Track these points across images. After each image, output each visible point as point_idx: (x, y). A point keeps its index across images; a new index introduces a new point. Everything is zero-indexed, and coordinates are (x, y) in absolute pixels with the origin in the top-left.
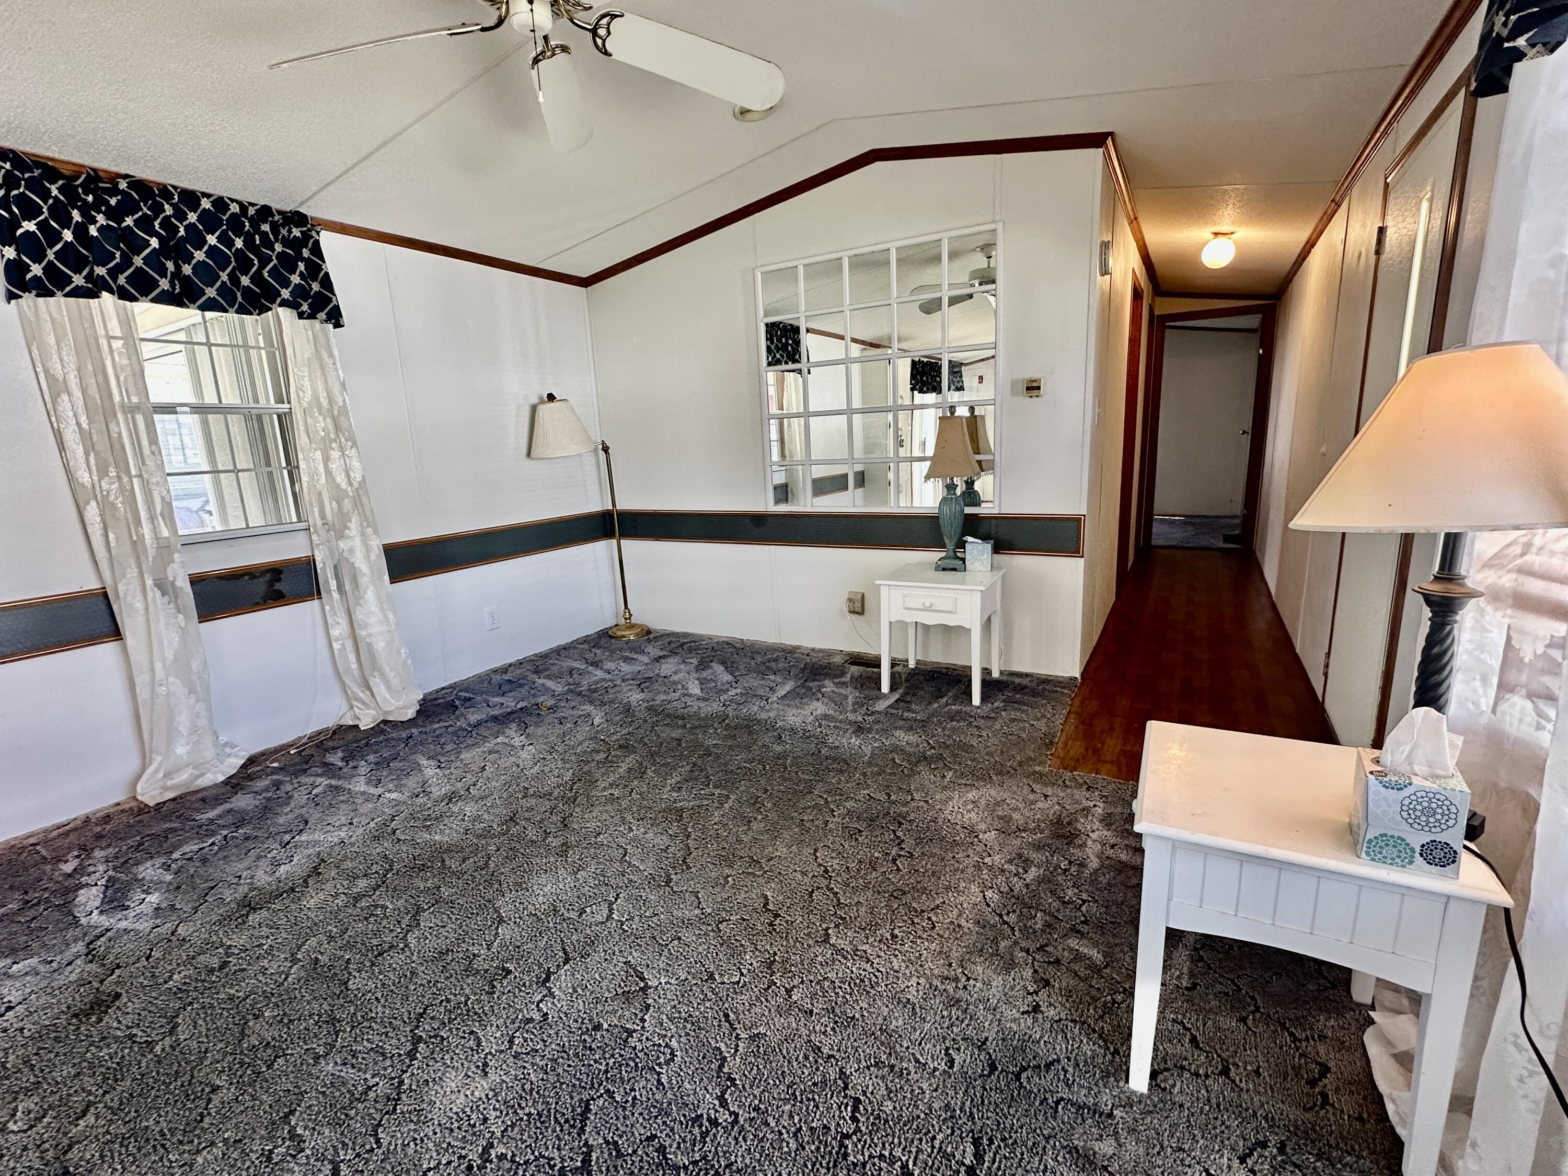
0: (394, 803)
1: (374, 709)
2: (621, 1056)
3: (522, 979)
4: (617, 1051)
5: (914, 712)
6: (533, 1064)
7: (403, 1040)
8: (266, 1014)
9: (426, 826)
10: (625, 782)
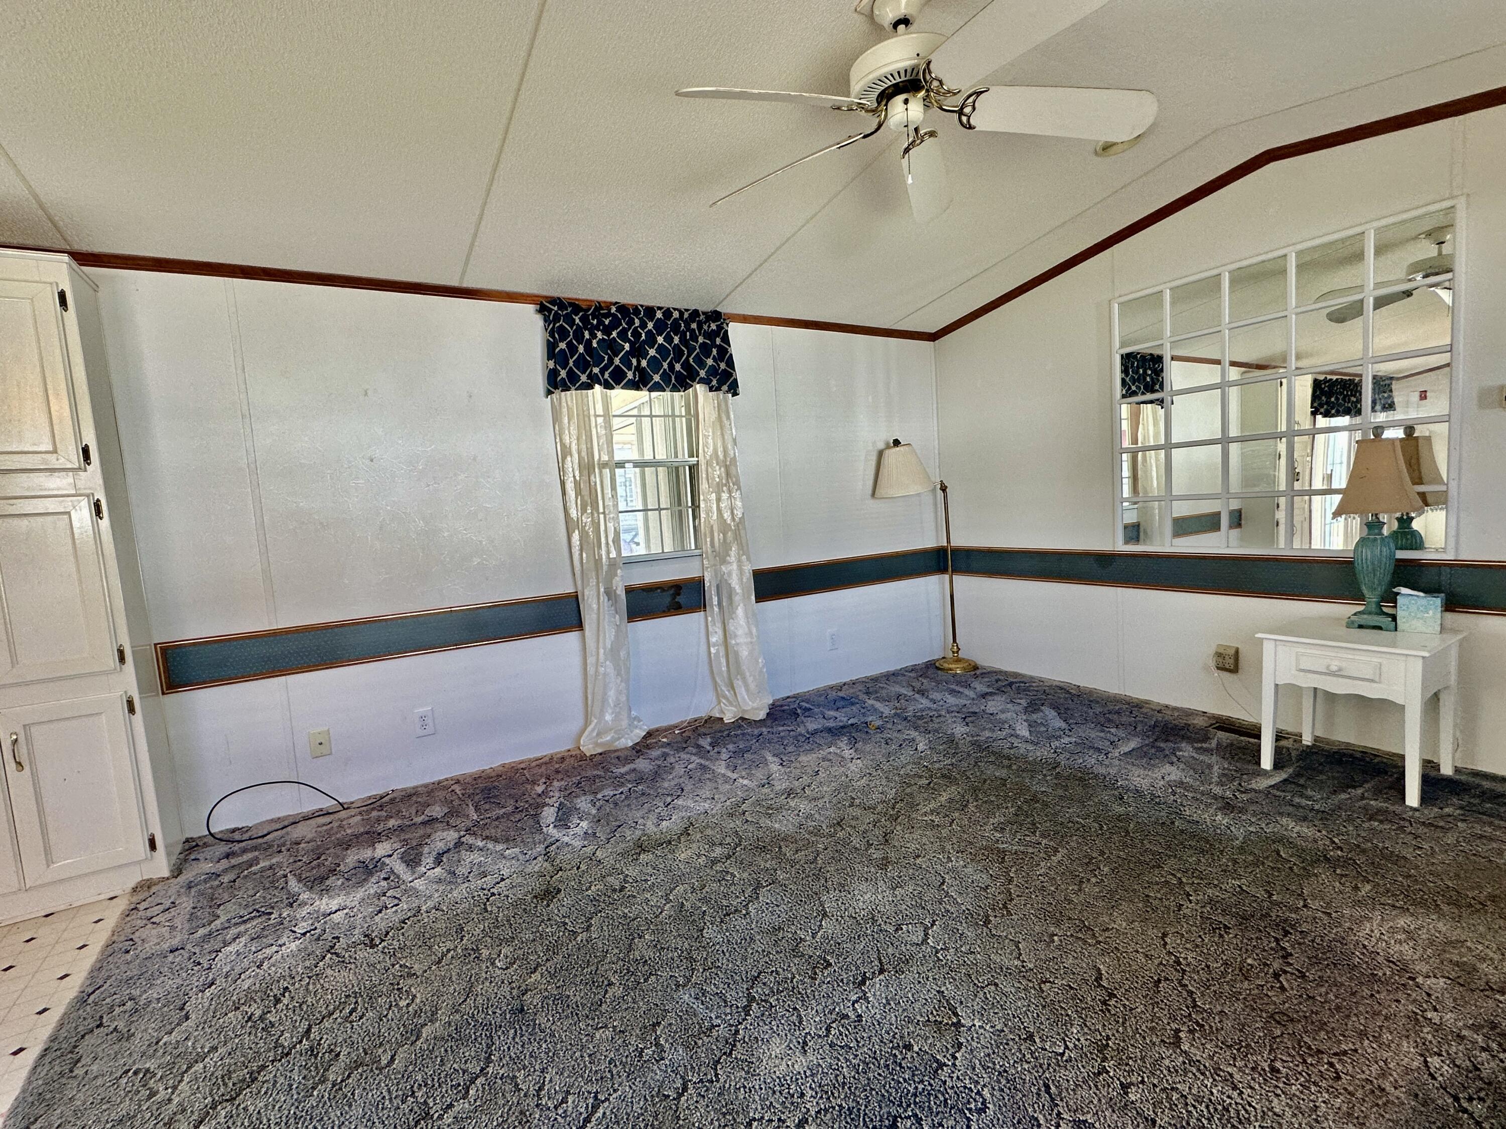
0: (746, 788)
1: (736, 707)
2: (931, 1085)
3: (840, 975)
4: (926, 1078)
5: (1309, 798)
6: (847, 1060)
7: (741, 994)
8: (646, 937)
9: (767, 814)
10: (943, 811)
